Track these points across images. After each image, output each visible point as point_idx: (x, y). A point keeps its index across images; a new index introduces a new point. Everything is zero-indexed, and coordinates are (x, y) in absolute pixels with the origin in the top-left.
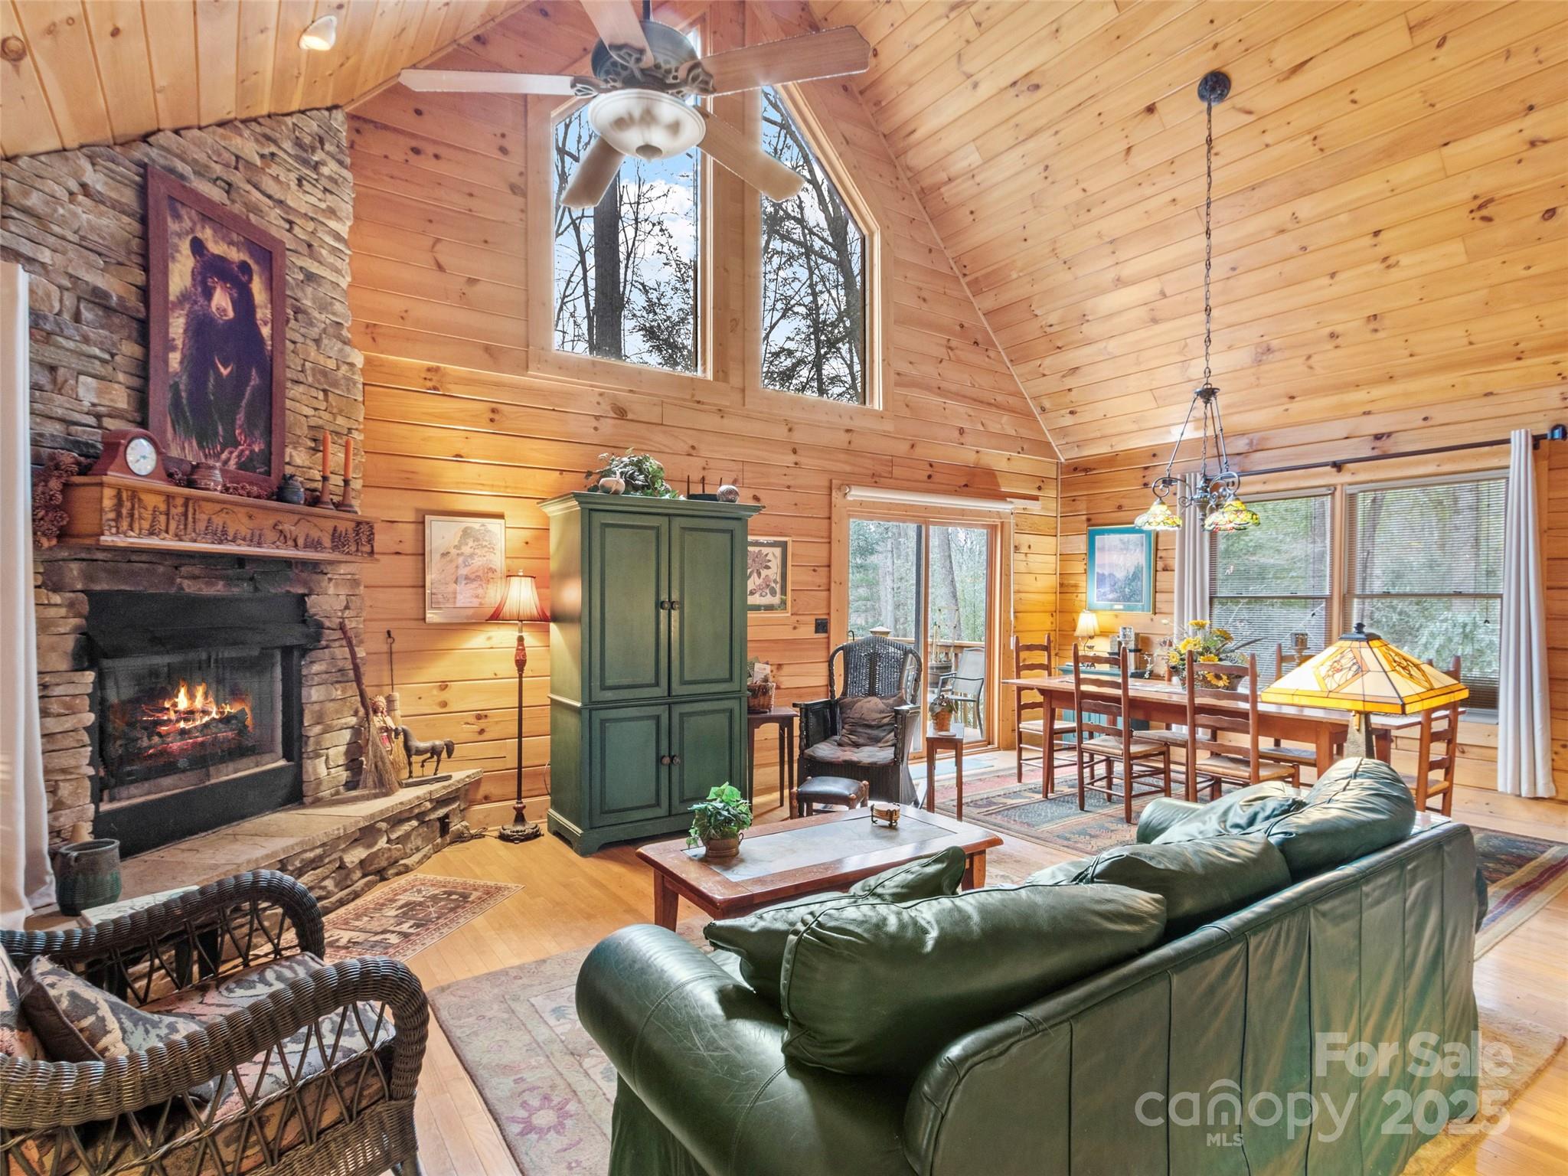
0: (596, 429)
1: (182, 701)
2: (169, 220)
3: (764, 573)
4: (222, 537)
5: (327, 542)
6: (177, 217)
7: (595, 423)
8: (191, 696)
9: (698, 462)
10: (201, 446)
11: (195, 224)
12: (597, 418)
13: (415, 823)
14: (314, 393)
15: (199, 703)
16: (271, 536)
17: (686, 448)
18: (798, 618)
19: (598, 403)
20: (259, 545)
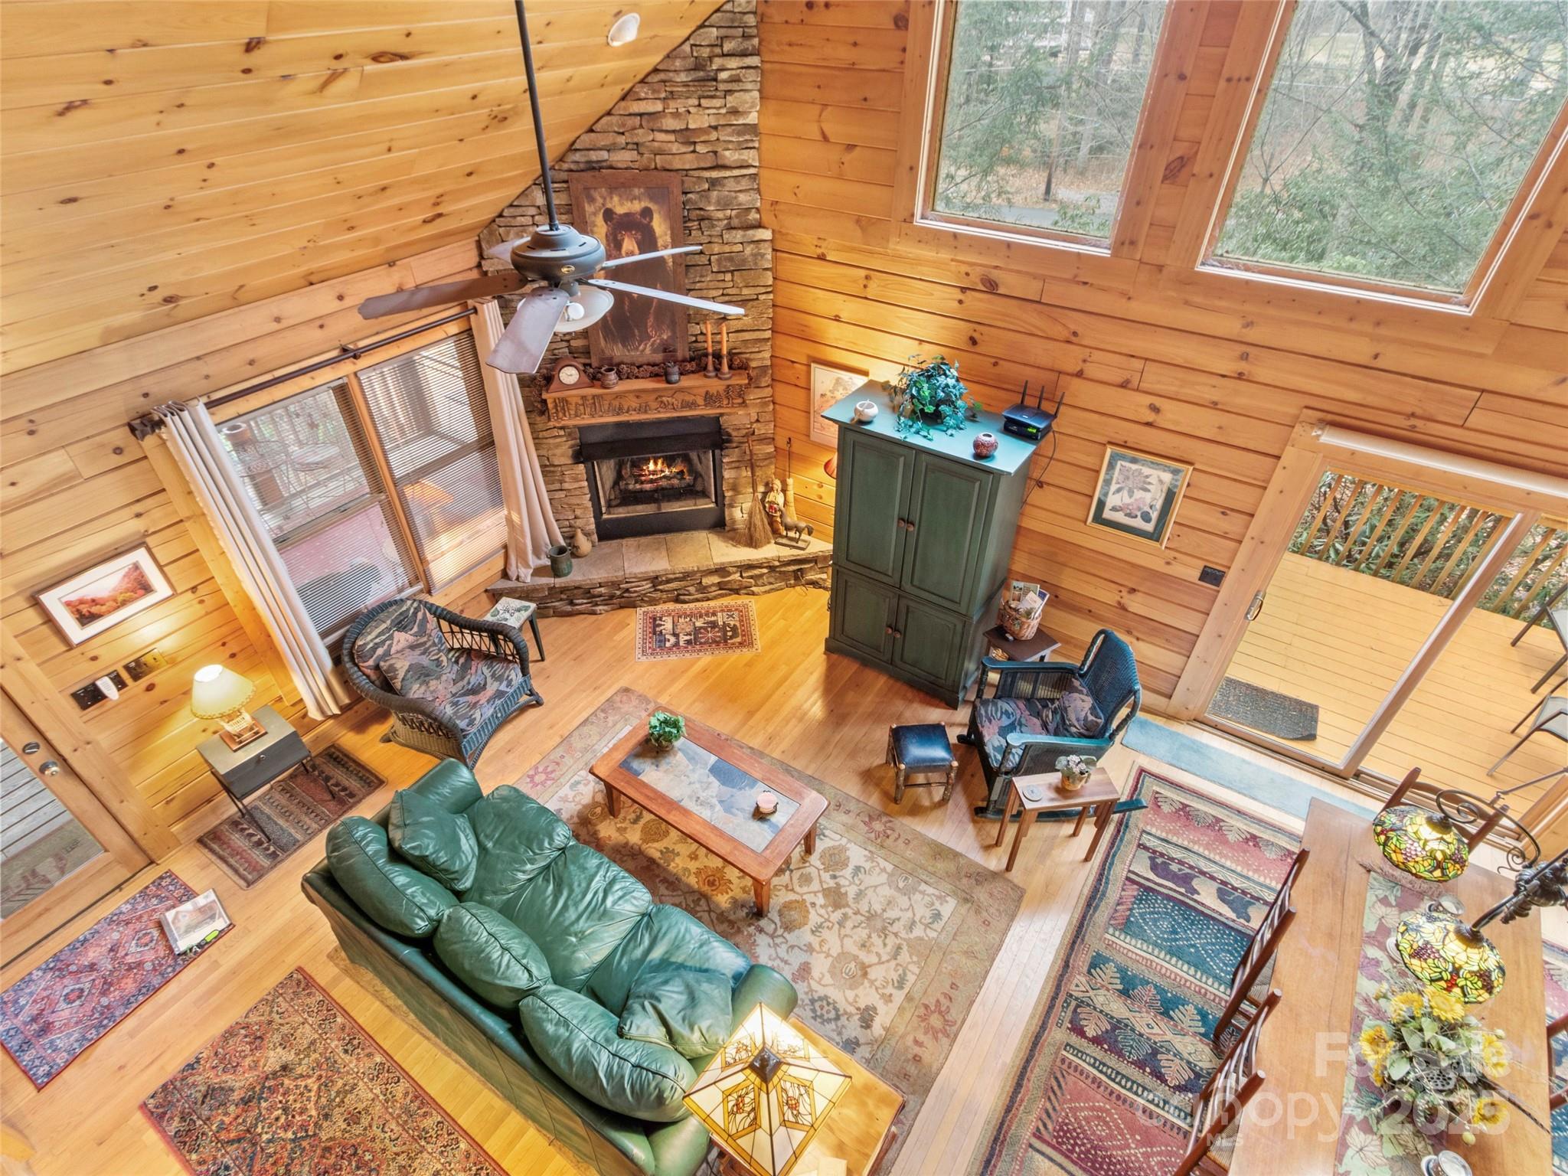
0: (960, 302)
1: (651, 466)
2: (586, 206)
3: (1139, 494)
4: (620, 411)
5: (700, 401)
6: (592, 200)
7: (961, 296)
8: (656, 464)
9: (1077, 352)
10: (624, 345)
11: (605, 199)
12: (963, 290)
13: (765, 571)
14: (721, 277)
15: (659, 466)
16: (654, 405)
17: (1065, 334)
18: (1174, 554)
19: (967, 274)
20: (646, 412)
